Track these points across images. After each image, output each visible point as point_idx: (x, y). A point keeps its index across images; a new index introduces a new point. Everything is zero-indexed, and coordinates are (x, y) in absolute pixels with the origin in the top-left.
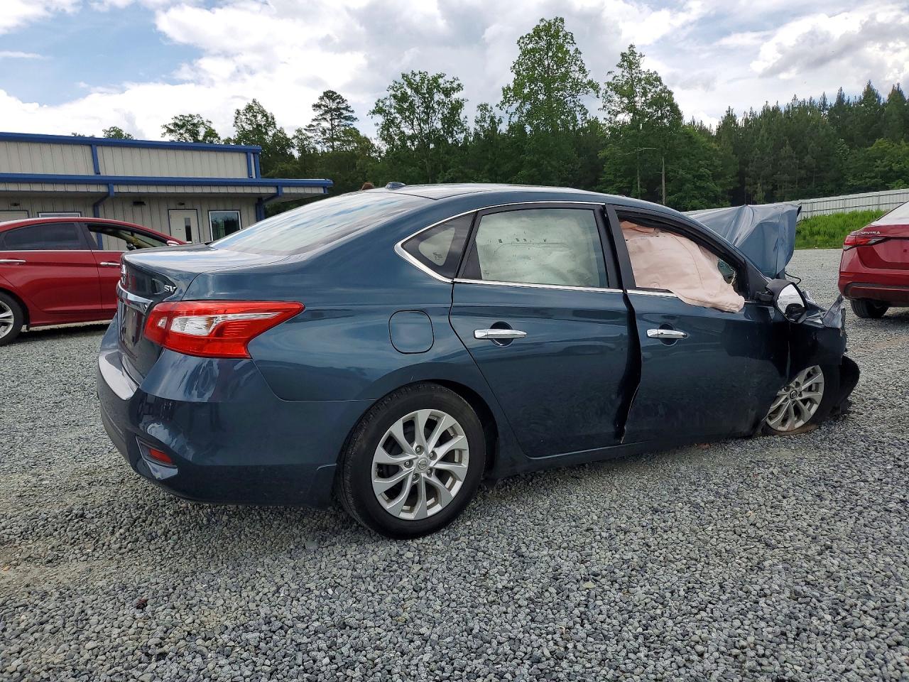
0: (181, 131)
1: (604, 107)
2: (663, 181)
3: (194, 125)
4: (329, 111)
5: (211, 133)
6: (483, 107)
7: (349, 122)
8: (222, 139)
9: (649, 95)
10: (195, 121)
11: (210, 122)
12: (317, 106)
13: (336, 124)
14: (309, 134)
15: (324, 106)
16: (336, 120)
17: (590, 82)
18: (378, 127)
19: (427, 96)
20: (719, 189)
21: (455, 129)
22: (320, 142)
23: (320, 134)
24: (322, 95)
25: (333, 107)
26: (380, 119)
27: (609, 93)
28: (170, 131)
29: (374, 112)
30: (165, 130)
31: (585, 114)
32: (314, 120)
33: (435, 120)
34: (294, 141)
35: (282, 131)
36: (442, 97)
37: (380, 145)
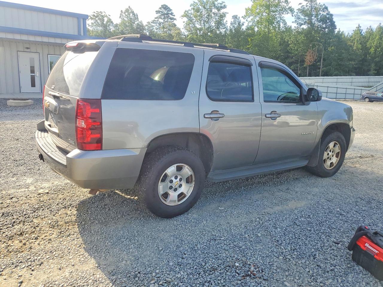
0: (96, 19)
1: (295, 21)
2: (322, 60)
3: (102, 16)
4: (164, 15)
5: (110, 21)
6: (235, 17)
7: (172, 21)
8: (114, 24)
9: (319, 16)
10: (103, 15)
11: (110, 16)
12: (157, 12)
13: (166, 21)
14: (153, 25)
15: (161, 12)
16: (166, 19)
17: (290, 8)
18: (184, 23)
19: (209, 10)
21: (221, 27)
22: (158, 29)
23: (158, 25)
24: (161, 7)
25: (165, 12)
26: (185, 19)
27: (299, 14)
28: (92, 18)
29: (183, 16)
31: (285, 24)
32: (156, 18)
33: (212, 21)
34: (146, 27)
35: (141, 22)
36: (216, 11)
37: (184, 32)
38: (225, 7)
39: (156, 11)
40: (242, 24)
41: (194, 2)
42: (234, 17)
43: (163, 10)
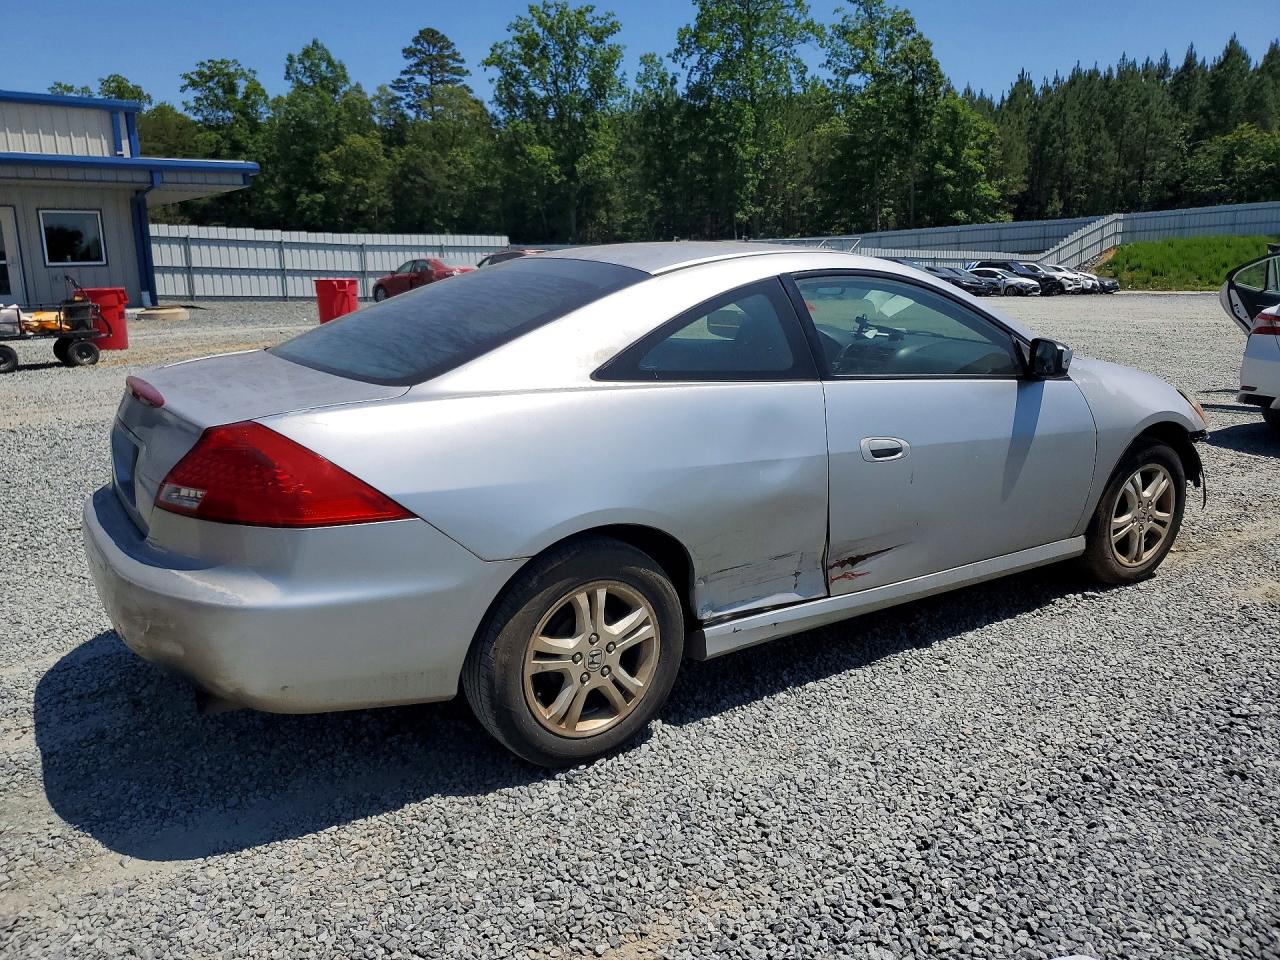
0: (211, 84)
1: (828, 62)
3: (229, 75)
4: (428, 59)
5: (255, 90)
7: (458, 77)
8: (271, 98)
9: (897, 47)
10: (232, 70)
11: (254, 72)
12: (408, 53)
13: (438, 79)
14: (398, 94)
15: (420, 51)
16: (438, 74)
17: (811, 23)
18: (494, 86)
19: (568, 39)
20: (998, 194)
21: (609, 90)
22: (413, 106)
23: (412, 93)
24: (418, 35)
25: (434, 54)
26: (495, 72)
27: (836, 41)
28: (194, 84)
29: (488, 63)
30: (187, 82)
31: (803, 73)
32: (404, 72)
33: (580, 76)
34: (375, 104)
35: (358, 88)
36: (591, 42)
37: (497, 112)
38: (612, 29)
39: (404, 51)
40: (672, 79)
41: (521, 19)
42: (646, 60)
43: (426, 45)
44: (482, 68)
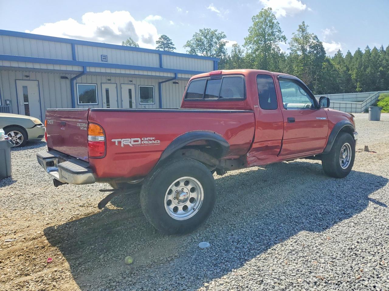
1: (290, 48)
7: (172, 49)
15: (161, 42)
17: (283, 36)
26: (188, 49)
27: (293, 42)
31: (279, 51)
38: (224, 37)
40: (242, 51)
41: (196, 33)
42: (234, 46)
43: (163, 40)
44: (184, 47)
